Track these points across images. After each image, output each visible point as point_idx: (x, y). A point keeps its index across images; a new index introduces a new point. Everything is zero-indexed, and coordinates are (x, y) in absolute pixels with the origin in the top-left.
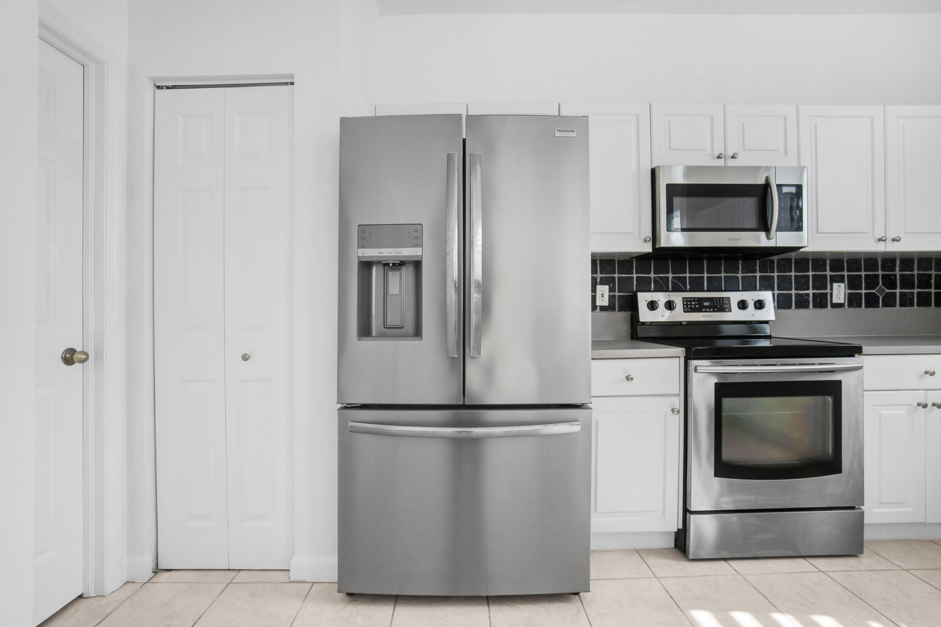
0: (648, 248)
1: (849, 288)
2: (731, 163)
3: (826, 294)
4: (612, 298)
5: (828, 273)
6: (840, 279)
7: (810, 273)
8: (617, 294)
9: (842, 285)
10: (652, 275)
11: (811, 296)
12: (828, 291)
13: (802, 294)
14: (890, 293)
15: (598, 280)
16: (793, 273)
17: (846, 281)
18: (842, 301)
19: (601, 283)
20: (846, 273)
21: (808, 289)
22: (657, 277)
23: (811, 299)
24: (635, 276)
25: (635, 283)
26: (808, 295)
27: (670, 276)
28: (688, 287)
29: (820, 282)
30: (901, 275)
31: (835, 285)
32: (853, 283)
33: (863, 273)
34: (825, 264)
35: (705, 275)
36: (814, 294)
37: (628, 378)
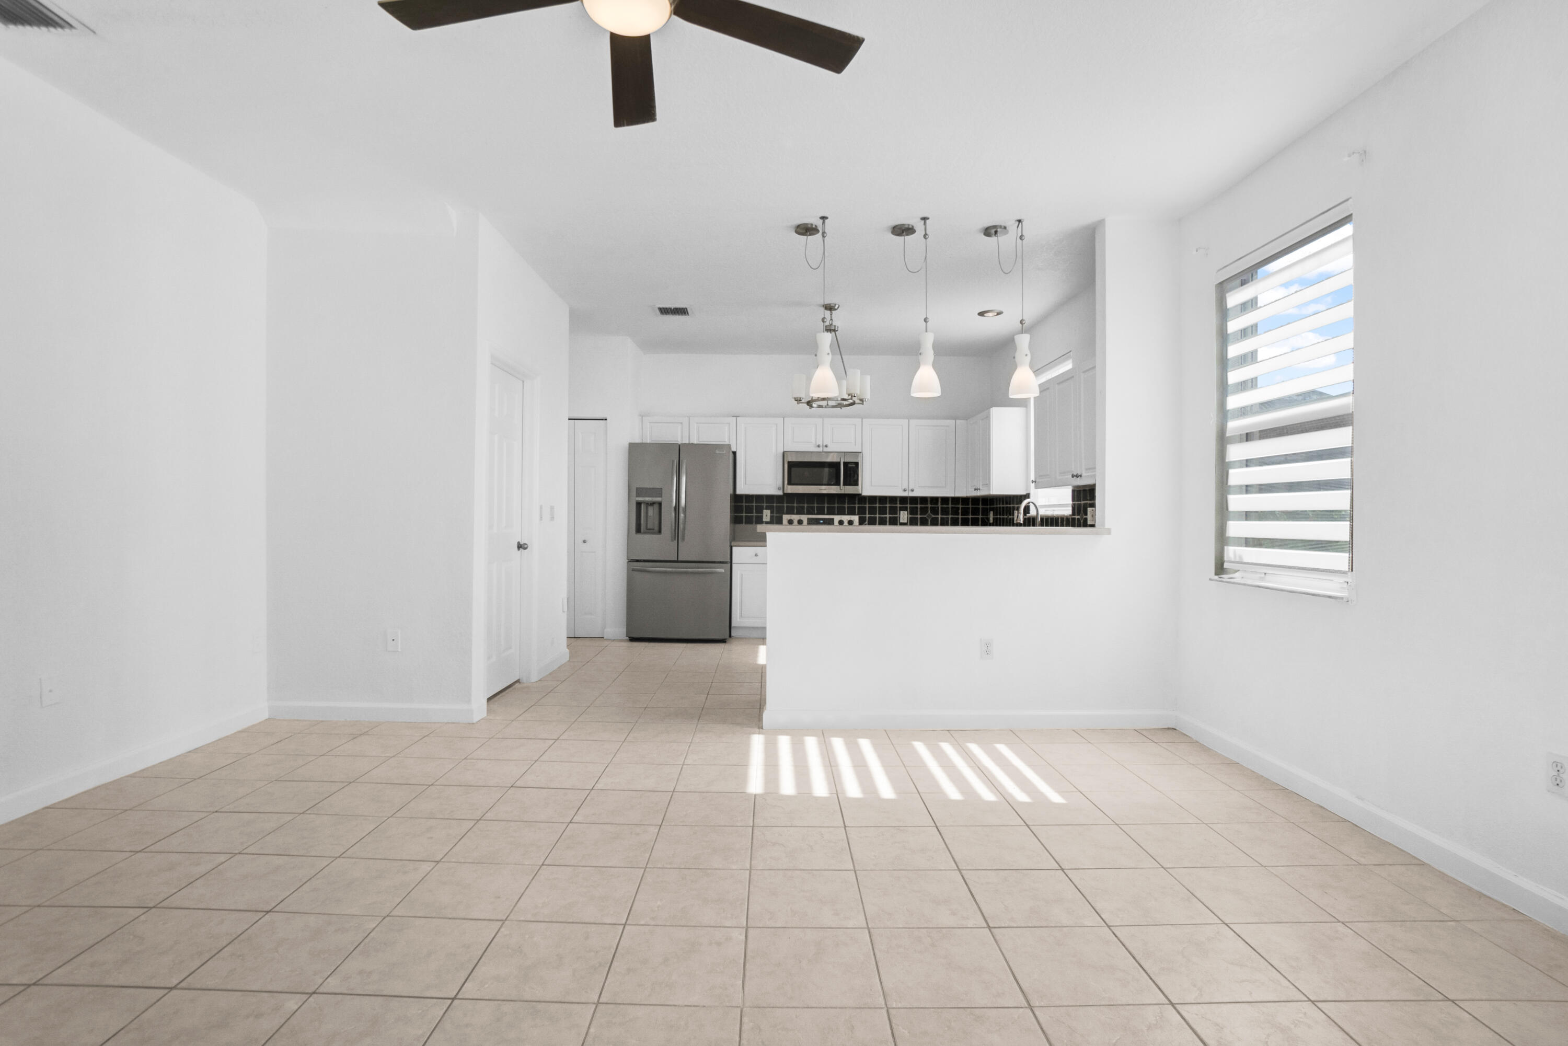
0: (780, 493)
1: (910, 514)
2: (826, 449)
3: (897, 517)
4: (772, 517)
5: (898, 505)
6: (905, 509)
7: (888, 505)
8: (775, 515)
9: (906, 512)
10: (795, 505)
11: (888, 518)
12: (898, 515)
13: (882, 517)
14: (935, 517)
15: (765, 507)
16: (878, 505)
17: (909, 510)
18: (906, 521)
19: (766, 509)
20: (908, 506)
21: (886, 514)
22: (799, 506)
23: (888, 520)
24: (785, 505)
25: (785, 509)
26: (886, 517)
27: (806, 505)
28: (816, 512)
29: (894, 511)
30: (941, 508)
31: (902, 512)
32: (913, 511)
33: (919, 506)
34: (897, 500)
35: (826, 505)
36: (890, 517)
37: (756, 555)
